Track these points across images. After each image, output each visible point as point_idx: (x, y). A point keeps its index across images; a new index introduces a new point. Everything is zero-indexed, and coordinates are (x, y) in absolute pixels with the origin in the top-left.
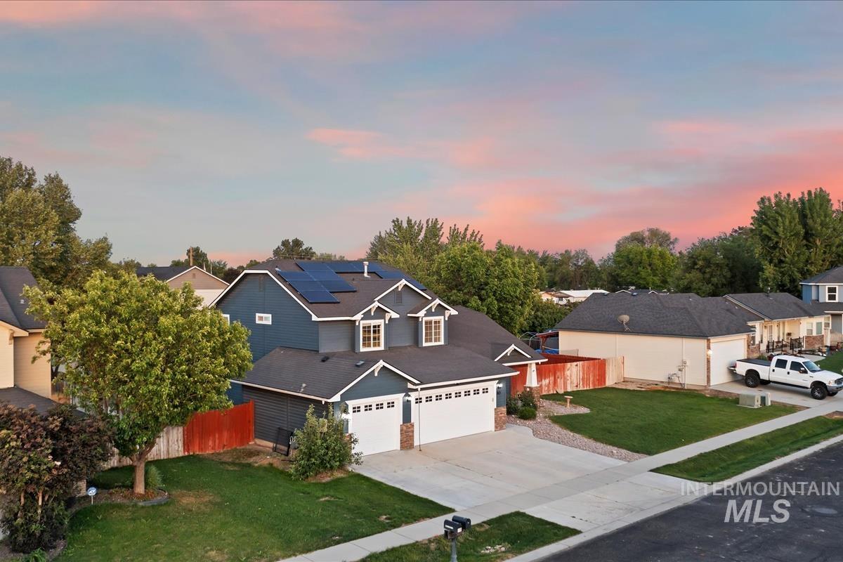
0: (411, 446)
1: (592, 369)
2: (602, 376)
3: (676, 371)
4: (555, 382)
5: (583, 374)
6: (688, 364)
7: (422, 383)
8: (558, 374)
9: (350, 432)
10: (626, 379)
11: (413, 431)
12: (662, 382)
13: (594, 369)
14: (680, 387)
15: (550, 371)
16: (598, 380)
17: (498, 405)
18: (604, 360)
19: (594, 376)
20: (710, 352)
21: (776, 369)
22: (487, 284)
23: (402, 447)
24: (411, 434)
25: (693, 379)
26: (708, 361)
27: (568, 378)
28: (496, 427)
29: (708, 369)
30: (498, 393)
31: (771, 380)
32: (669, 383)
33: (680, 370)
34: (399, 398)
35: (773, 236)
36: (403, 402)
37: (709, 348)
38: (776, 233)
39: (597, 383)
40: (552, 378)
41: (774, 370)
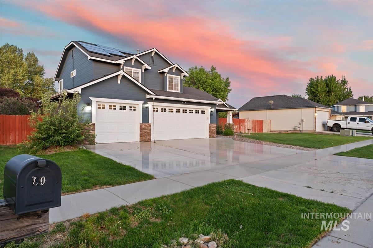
0: (149, 140)
1: (257, 124)
2: (261, 128)
3: (298, 125)
4: (240, 128)
5: (253, 125)
6: (304, 121)
7: (156, 95)
8: (241, 124)
9: (93, 122)
10: (271, 131)
11: (150, 130)
12: (290, 131)
13: (258, 124)
14: (300, 132)
15: (237, 122)
16: (259, 129)
17: (212, 122)
18: (262, 120)
19: (258, 127)
20: (316, 114)
21: (350, 122)
22: (206, 82)
23: (141, 140)
24: (149, 131)
25: (307, 127)
26: (315, 119)
27: (246, 126)
28: (210, 136)
29: (315, 122)
30: (211, 115)
31: (347, 128)
32: (294, 131)
33: (300, 124)
34: (139, 105)
35: (316, 92)
36: (143, 108)
37: (315, 112)
38: (317, 90)
39: (259, 131)
40: (238, 126)
41: (349, 123)
